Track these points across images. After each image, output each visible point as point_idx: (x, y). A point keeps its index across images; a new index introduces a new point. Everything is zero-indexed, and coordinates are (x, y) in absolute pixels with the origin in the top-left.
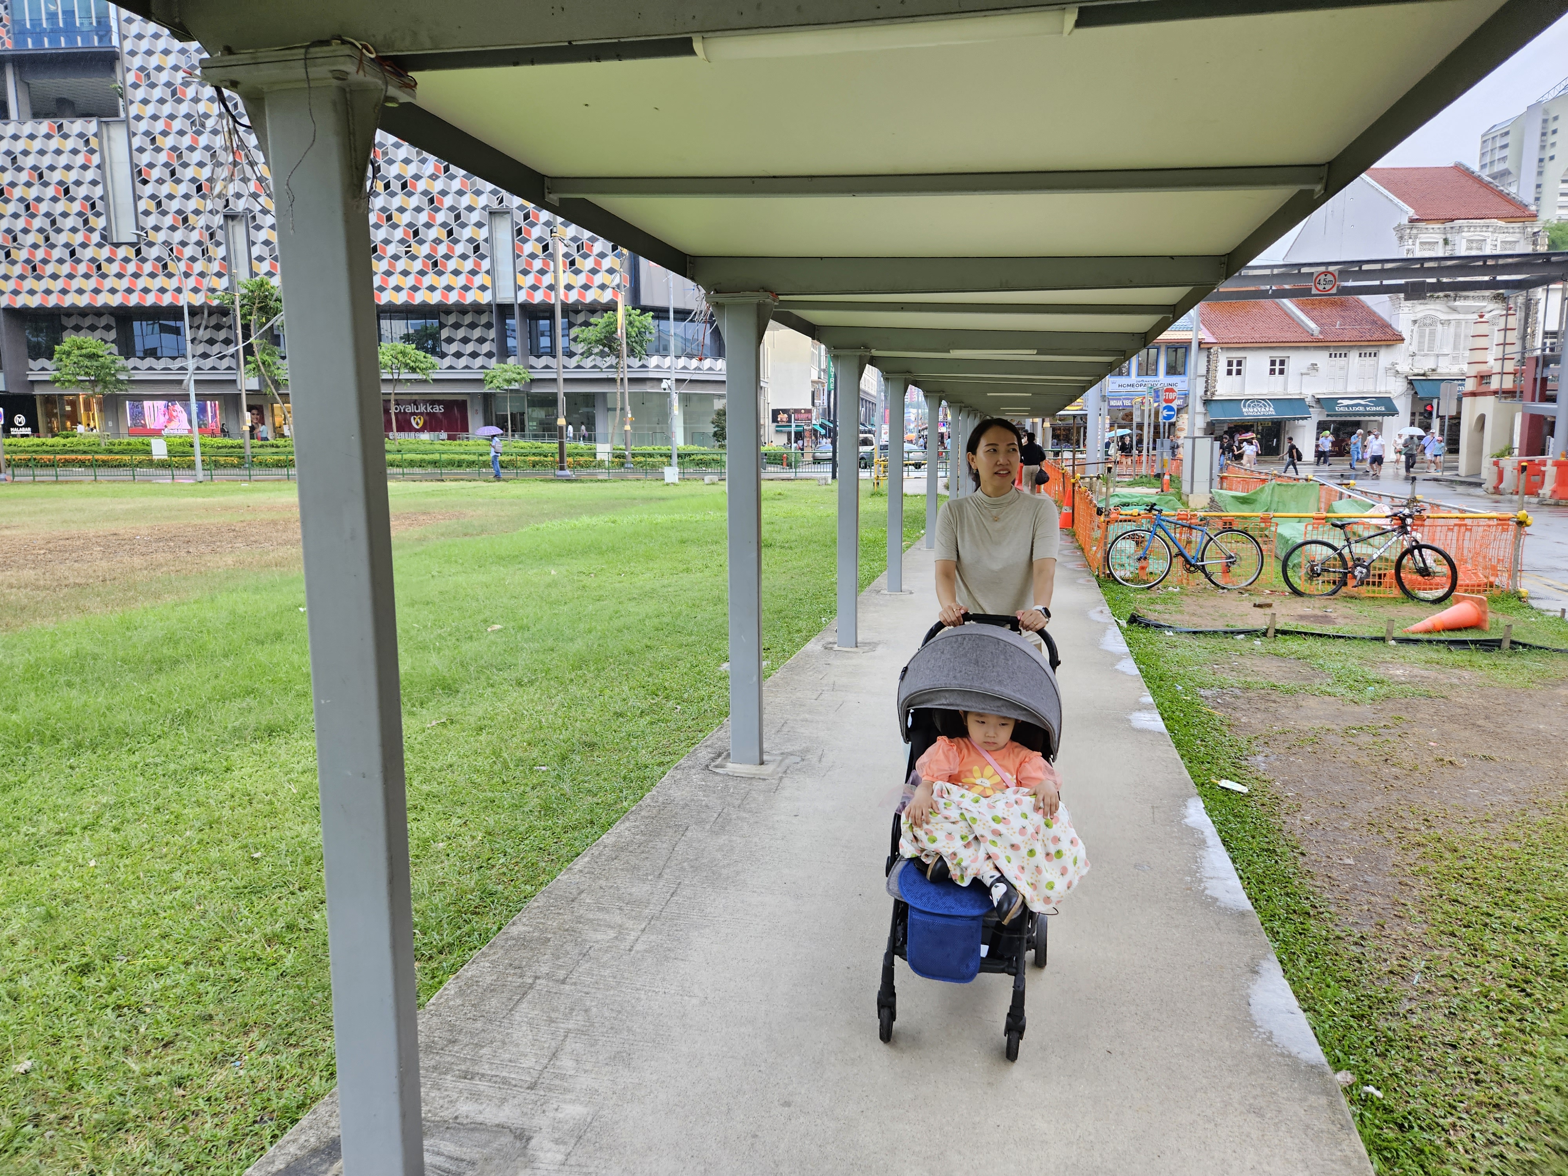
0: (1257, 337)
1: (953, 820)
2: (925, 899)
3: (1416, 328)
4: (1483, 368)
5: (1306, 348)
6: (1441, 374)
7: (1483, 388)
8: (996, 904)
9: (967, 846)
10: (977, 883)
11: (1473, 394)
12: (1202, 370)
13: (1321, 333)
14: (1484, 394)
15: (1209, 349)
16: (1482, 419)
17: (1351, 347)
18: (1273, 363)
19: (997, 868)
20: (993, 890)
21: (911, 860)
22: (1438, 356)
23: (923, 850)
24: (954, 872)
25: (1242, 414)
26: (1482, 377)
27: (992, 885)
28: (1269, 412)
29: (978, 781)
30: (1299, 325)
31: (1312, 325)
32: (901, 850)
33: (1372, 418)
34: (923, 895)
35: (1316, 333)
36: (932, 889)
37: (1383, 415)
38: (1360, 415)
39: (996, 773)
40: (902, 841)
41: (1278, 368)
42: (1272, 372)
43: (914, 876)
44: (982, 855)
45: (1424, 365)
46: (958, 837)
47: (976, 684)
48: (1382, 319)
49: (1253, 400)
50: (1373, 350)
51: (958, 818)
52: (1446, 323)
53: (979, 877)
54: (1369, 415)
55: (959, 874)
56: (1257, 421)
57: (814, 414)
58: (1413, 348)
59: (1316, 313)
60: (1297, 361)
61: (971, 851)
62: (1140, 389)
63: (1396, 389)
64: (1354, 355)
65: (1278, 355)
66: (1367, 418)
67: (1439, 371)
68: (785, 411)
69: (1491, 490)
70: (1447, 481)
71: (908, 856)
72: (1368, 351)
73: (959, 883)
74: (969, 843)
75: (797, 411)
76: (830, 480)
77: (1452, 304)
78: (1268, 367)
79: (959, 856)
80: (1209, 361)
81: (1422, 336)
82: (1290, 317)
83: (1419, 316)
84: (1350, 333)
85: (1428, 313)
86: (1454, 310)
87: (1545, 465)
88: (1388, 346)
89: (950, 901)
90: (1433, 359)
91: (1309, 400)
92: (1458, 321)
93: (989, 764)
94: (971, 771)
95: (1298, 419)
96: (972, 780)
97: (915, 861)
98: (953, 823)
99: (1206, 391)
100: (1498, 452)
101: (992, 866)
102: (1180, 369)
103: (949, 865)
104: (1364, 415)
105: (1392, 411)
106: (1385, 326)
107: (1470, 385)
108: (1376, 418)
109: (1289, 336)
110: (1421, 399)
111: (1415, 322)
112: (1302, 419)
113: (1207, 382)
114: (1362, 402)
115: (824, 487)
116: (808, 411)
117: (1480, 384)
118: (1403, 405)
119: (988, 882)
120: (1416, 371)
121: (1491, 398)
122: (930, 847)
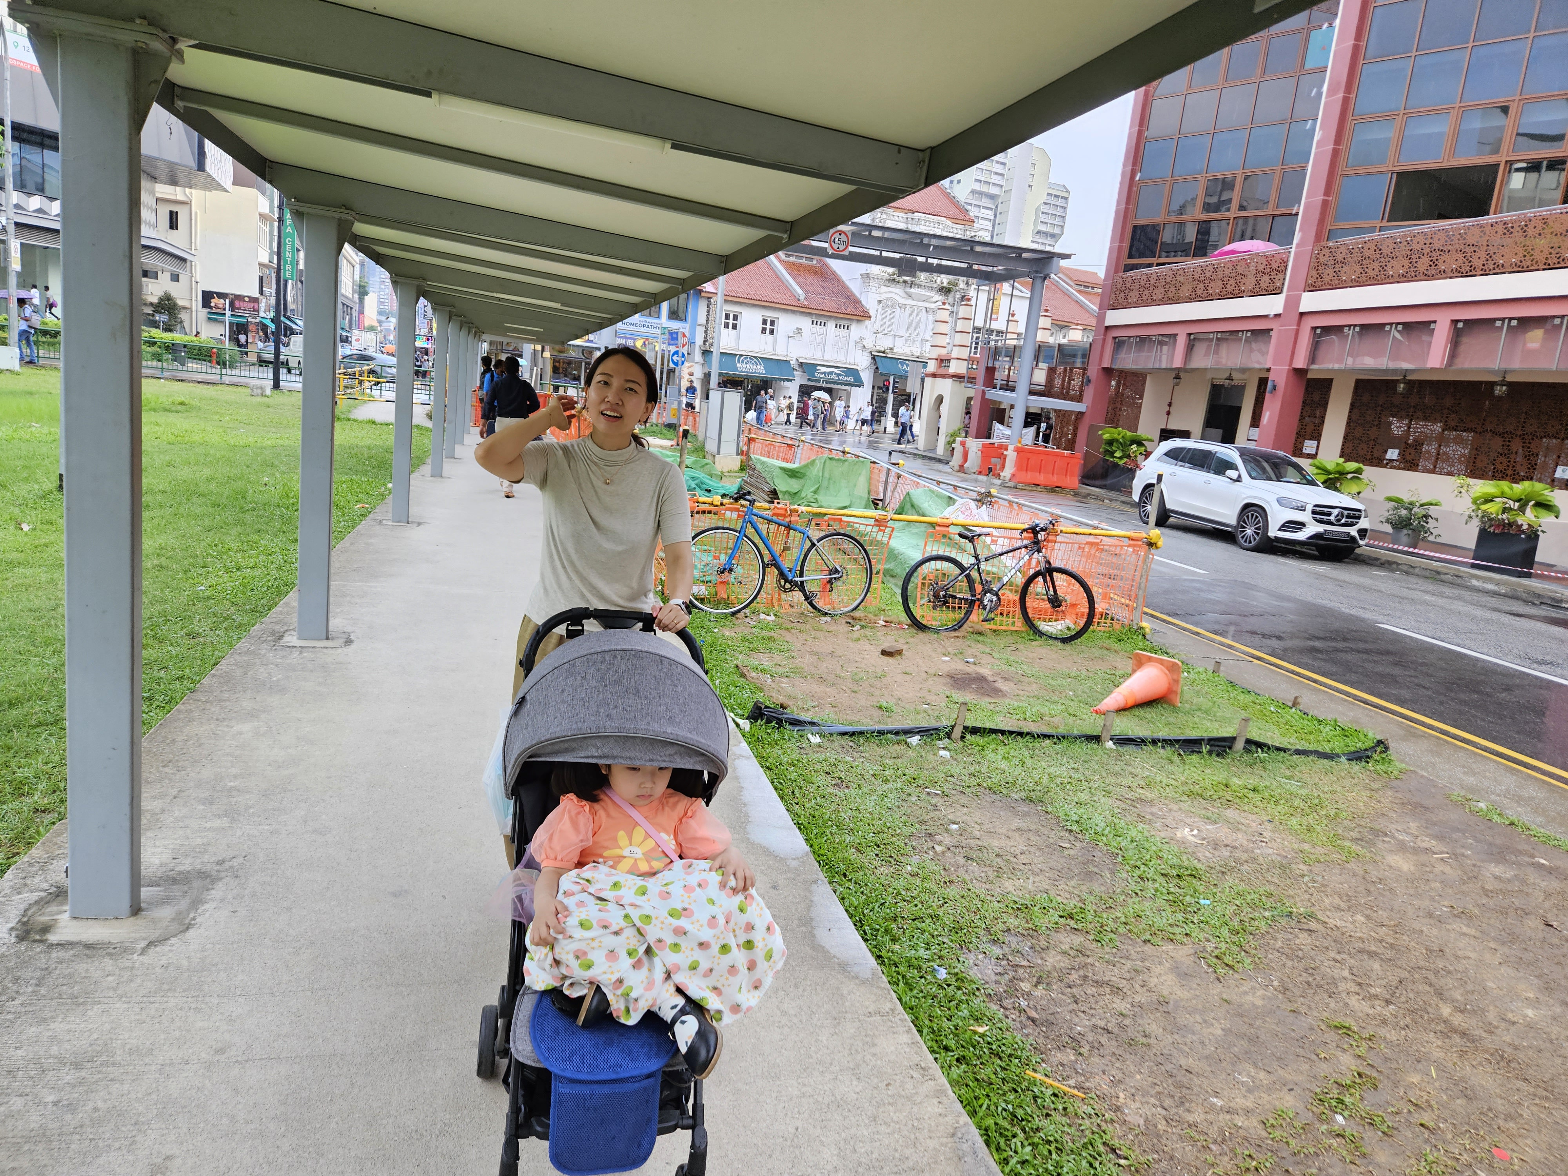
0: (752, 293)
1: (614, 928)
2: (577, 1059)
3: (880, 307)
4: (943, 352)
5: (793, 312)
6: (896, 354)
7: (942, 371)
8: (683, 1049)
9: (637, 965)
10: (651, 1019)
11: (934, 375)
12: (702, 319)
13: (806, 299)
14: (943, 376)
15: (709, 298)
16: (940, 400)
17: (831, 317)
18: (765, 322)
19: (679, 990)
20: (678, 1027)
21: (544, 993)
22: (895, 336)
23: (564, 978)
24: (616, 1006)
25: (736, 369)
26: (942, 360)
27: (674, 1021)
28: (759, 370)
29: (626, 852)
30: (788, 288)
31: (799, 291)
32: (528, 980)
33: (843, 387)
34: (573, 1053)
35: (802, 298)
36: (585, 1041)
37: (852, 385)
38: (835, 383)
39: (648, 835)
40: (528, 965)
41: (768, 327)
42: (764, 330)
43: (555, 1022)
44: (659, 974)
45: (884, 343)
46: (623, 954)
47: (642, 725)
48: (853, 295)
49: (747, 357)
50: (846, 323)
51: (622, 924)
52: (903, 307)
53: (655, 1009)
54: (842, 384)
55: (623, 1008)
56: (748, 378)
57: (262, 305)
58: (877, 327)
59: (801, 279)
60: (786, 323)
61: (643, 972)
62: (642, 329)
63: (862, 363)
64: (831, 325)
65: (770, 314)
66: (839, 387)
67: (895, 350)
68: (221, 296)
69: (957, 468)
70: (910, 454)
71: (540, 986)
72: (843, 323)
73: (623, 1020)
74: (639, 961)
75: (240, 298)
76: (268, 391)
77: (908, 290)
78: (761, 326)
79: (626, 984)
80: (708, 311)
81: (884, 317)
82: (780, 279)
83: (883, 297)
84: (830, 304)
85: (890, 295)
86: (910, 296)
87: (1006, 450)
88: (858, 321)
89: (614, 1055)
90: (891, 338)
91: (793, 362)
92: (912, 307)
93: (637, 824)
94: (615, 839)
95: (784, 380)
96: (617, 852)
97: (554, 994)
98: (616, 933)
99: (705, 342)
100: (951, 431)
101: (672, 989)
102: (681, 314)
103: (610, 997)
104: (838, 384)
105: (859, 383)
106: (857, 302)
107: (932, 367)
108: (847, 388)
109: (778, 297)
110: (882, 374)
111: (880, 302)
112: (788, 380)
113: (706, 332)
114: (836, 371)
115: (259, 399)
116: (255, 300)
117: (940, 367)
118: (867, 377)
119: (667, 1015)
120: (878, 348)
121: (949, 382)
122: (578, 972)
